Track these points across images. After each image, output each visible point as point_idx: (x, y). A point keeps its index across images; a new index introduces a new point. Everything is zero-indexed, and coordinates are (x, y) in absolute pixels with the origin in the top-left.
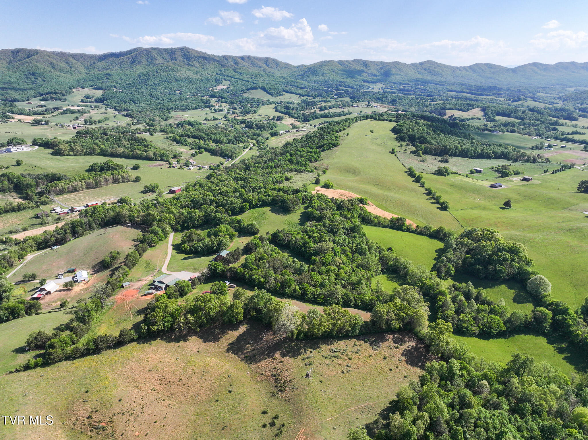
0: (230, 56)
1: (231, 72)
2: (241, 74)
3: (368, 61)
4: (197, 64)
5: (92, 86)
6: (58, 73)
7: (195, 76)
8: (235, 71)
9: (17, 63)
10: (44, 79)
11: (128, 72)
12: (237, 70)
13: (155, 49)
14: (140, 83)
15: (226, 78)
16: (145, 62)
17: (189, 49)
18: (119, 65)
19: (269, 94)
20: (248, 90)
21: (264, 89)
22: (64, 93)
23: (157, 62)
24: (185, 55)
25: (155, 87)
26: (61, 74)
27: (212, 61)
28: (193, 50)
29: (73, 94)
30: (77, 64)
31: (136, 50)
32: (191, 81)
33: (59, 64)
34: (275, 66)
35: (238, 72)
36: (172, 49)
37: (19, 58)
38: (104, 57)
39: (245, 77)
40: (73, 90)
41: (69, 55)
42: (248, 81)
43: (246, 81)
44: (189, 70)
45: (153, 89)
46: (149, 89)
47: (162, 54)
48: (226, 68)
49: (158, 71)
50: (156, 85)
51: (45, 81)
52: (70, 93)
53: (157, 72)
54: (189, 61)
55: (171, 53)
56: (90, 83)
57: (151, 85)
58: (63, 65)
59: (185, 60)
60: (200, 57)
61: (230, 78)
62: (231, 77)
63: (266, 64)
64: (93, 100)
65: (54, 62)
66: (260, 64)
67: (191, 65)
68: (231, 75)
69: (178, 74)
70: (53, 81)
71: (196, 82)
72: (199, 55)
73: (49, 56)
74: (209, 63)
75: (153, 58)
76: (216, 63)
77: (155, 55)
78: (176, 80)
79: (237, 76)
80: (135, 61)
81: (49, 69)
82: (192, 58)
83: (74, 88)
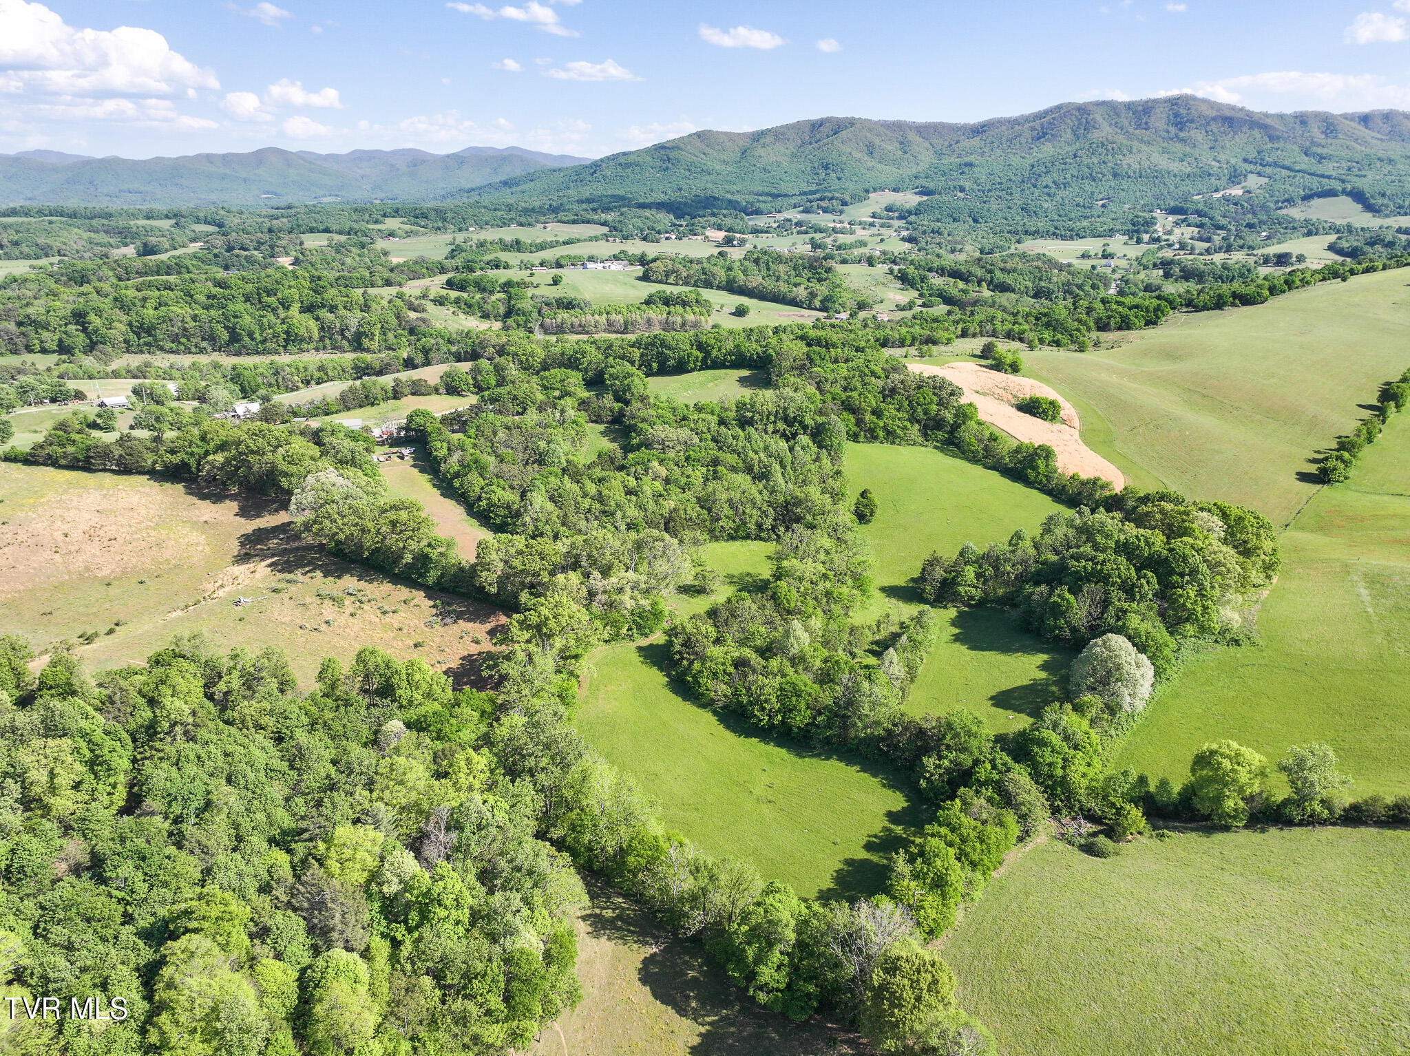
1: (1292, 156)
2: (1322, 158)
4: (1199, 136)
5: (916, 188)
7: (1175, 166)
8: (1308, 152)
12: (1318, 150)
13: (1104, 103)
14: (1022, 182)
16: (1069, 135)
17: (1198, 99)
19: (1370, 208)
20: (1306, 198)
21: (1358, 196)
22: (847, 198)
23: (1096, 134)
24: (1176, 115)
25: (1052, 190)
27: (1247, 129)
29: (865, 202)
30: (920, 146)
33: (883, 144)
37: (818, 136)
38: (980, 130)
39: (1327, 167)
40: (872, 195)
44: (1165, 151)
45: (1048, 195)
47: (1118, 115)
49: (1079, 153)
50: (1058, 187)
52: (861, 200)
53: (1075, 156)
54: (1180, 129)
55: (1141, 112)
56: (918, 182)
57: (1046, 187)
58: (893, 146)
59: (1170, 129)
60: (1214, 119)
61: (1277, 170)
62: (1283, 167)
64: (896, 214)
65: (877, 141)
67: (1181, 140)
69: (1128, 161)
72: (1214, 113)
73: (870, 130)
74: (1235, 133)
75: (1088, 126)
77: (1098, 117)
78: (1115, 175)
80: (1045, 134)
81: (859, 155)
82: (1192, 121)
83: (875, 190)
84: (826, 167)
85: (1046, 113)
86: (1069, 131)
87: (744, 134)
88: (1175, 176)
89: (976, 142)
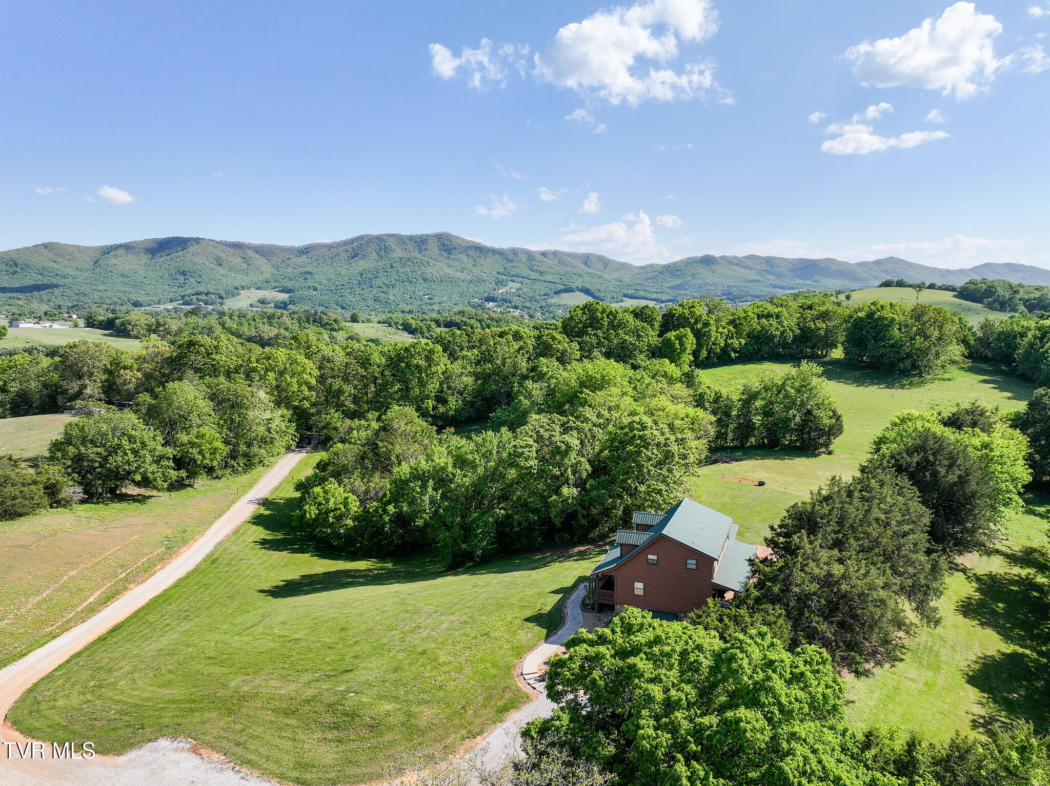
0: (522, 250)
1: (524, 271)
2: (541, 273)
3: (774, 258)
4: (464, 258)
5: (275, 288)
6: (224, 272)
7: (459, 275)
8: (531, 269)
9: (163, 259)
10: (200, 280)
11: (343, 271)
12: (535, 268)
13: (393, 235)
14: (360, 284)
15: (514, 278)
16: (375, 255)
17: (452, 236)
18: (329, 262)
19: (597, 298)
20: (556, 293)
21: (587, 293)
22: (223, 294)
23: (394, 255)
24: (443, 245)
25: (385, 290)
26: (230, 273)
27: (490, 254)
28: (457, 237)
29: (238, 297)
30: (258, 260)
31: (361, 238)
32: (452, 281)
33: (230, 259)
34: (602, 267)
35: (536, 271)
36: (422, 236)
38: (305, 251)
39: (549, 278)
40: (242, 292)
41: (248, 247)
42: (555, 283)
43: (551, 282)
44: (449, 266)
45: (383, 292)
46: (374, 292)
47: (405, 243)
48: (516, 264)
49: (394, 265)
50: (388, 287)
51: (199, 283)
52: (234, 295)
53: (392, 267)
54: (449, 254)
55: (421, 242)
56: (273, 284)
57: (379, 287)
58: (238, 260)
59: (444, 254)
60: (469, 247)
61: (521, 279)
62: (523, 277)
63: (585, 264)
64: (271, 304)
65: (223, 256)
66: (575, 262)
67: (453, 259)
68: (524, 275)
69: (429, 271)
70: (213, 282)
71: (461, 284)
72: (467, 245)
74: (485, 257)
75: (387, 250)
76: (497, 256)
77: (392, 244)
78: (425, 280)
79: (534, 275)
80: (357, 255)
81: (212, 266)
82: (455, 249)
83: (243, 288)
84: (184, 273)
85: (352, 241)
86: (375, 253)
87: (93, 247)
88: (463, 281)
89: (304, 258)
